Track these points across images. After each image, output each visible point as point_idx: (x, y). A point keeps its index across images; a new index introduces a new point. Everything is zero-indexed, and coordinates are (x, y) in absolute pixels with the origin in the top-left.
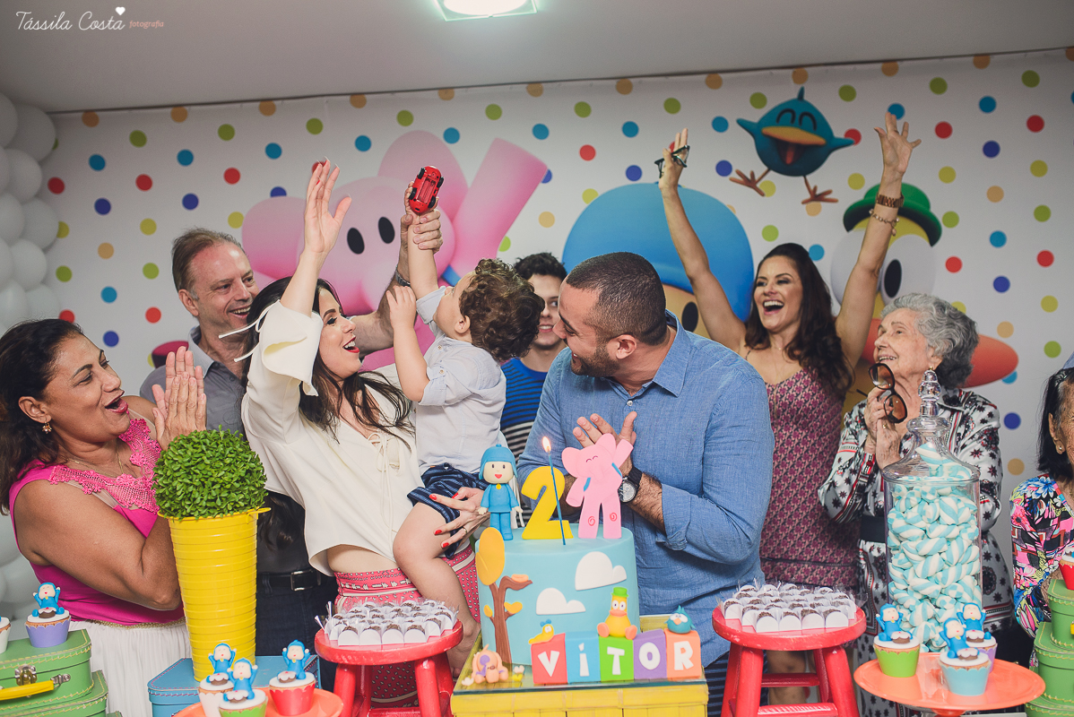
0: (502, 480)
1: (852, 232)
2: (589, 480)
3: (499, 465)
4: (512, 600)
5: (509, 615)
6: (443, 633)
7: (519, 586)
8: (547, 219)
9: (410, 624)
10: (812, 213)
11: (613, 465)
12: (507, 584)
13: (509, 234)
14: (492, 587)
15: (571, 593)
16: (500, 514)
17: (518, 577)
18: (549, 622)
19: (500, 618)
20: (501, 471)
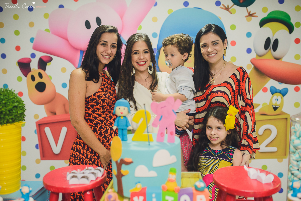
0: (123, 115)
1: (262, 28)
2: (162, 117)
3: (122, 108)
4: (124, 169)
5: (122, 176)
6: (97, 179)
7: (128, 163)
8: (155, 19)
9: (83, 175)
10: (249, 21)
11: (173, 111)
12: (123, 162)
13: (141, 24)
14: (117, 162)
15: (151, 168)
16: (122, 129)
17: (127, 159)
18: (139, 182)
19: (120, 176)
20: (123, 111)
